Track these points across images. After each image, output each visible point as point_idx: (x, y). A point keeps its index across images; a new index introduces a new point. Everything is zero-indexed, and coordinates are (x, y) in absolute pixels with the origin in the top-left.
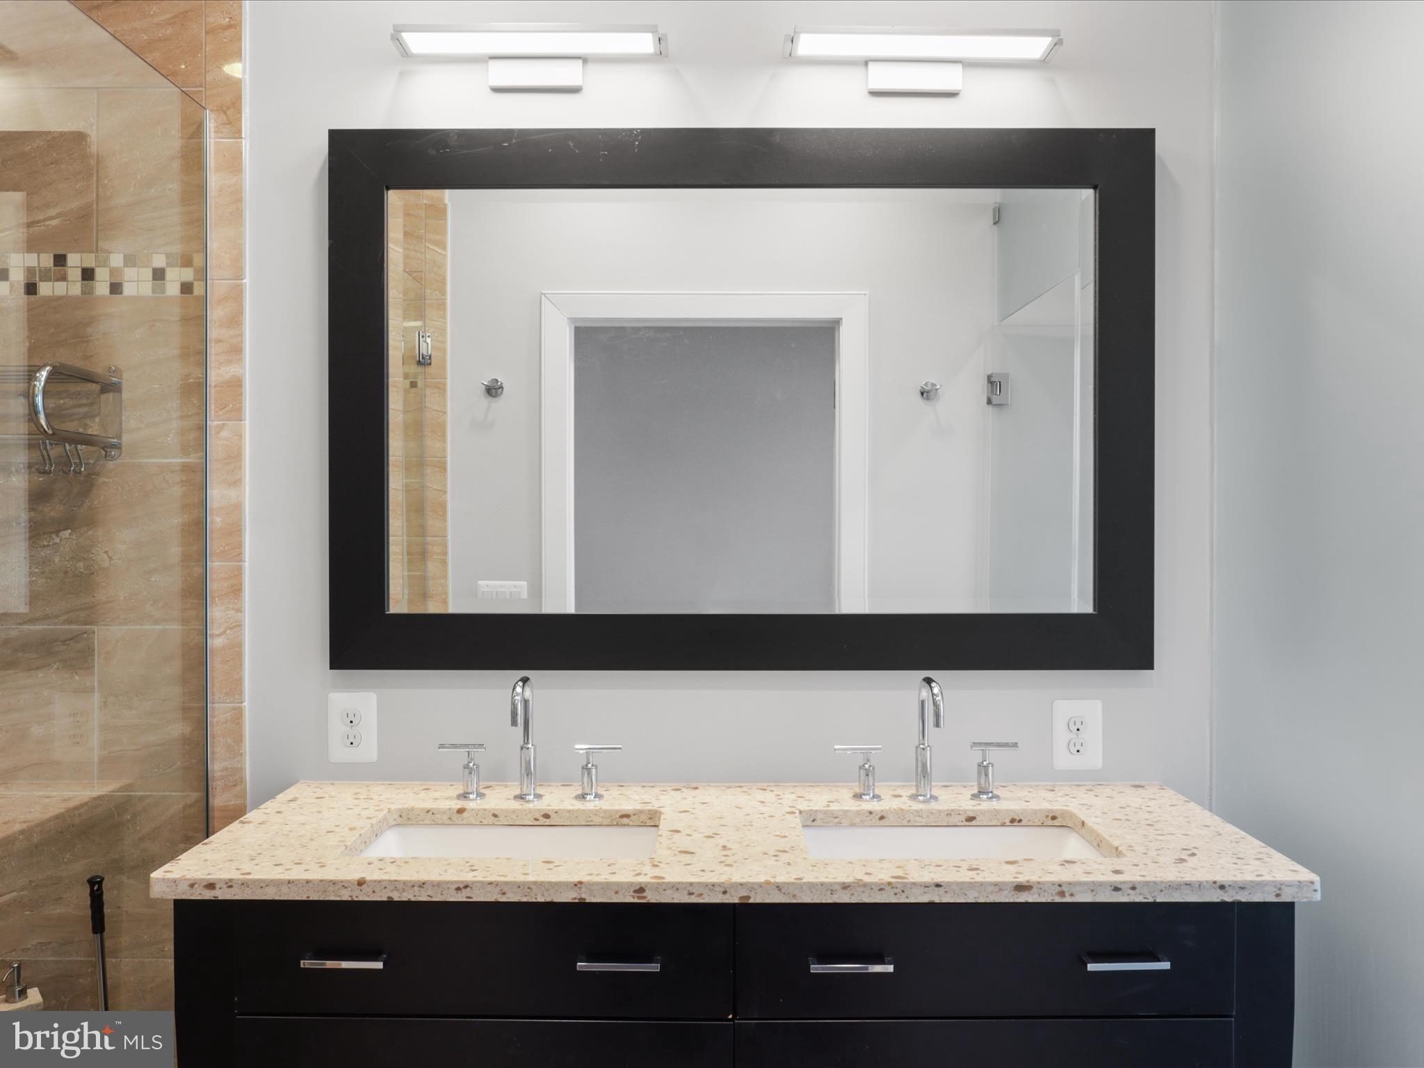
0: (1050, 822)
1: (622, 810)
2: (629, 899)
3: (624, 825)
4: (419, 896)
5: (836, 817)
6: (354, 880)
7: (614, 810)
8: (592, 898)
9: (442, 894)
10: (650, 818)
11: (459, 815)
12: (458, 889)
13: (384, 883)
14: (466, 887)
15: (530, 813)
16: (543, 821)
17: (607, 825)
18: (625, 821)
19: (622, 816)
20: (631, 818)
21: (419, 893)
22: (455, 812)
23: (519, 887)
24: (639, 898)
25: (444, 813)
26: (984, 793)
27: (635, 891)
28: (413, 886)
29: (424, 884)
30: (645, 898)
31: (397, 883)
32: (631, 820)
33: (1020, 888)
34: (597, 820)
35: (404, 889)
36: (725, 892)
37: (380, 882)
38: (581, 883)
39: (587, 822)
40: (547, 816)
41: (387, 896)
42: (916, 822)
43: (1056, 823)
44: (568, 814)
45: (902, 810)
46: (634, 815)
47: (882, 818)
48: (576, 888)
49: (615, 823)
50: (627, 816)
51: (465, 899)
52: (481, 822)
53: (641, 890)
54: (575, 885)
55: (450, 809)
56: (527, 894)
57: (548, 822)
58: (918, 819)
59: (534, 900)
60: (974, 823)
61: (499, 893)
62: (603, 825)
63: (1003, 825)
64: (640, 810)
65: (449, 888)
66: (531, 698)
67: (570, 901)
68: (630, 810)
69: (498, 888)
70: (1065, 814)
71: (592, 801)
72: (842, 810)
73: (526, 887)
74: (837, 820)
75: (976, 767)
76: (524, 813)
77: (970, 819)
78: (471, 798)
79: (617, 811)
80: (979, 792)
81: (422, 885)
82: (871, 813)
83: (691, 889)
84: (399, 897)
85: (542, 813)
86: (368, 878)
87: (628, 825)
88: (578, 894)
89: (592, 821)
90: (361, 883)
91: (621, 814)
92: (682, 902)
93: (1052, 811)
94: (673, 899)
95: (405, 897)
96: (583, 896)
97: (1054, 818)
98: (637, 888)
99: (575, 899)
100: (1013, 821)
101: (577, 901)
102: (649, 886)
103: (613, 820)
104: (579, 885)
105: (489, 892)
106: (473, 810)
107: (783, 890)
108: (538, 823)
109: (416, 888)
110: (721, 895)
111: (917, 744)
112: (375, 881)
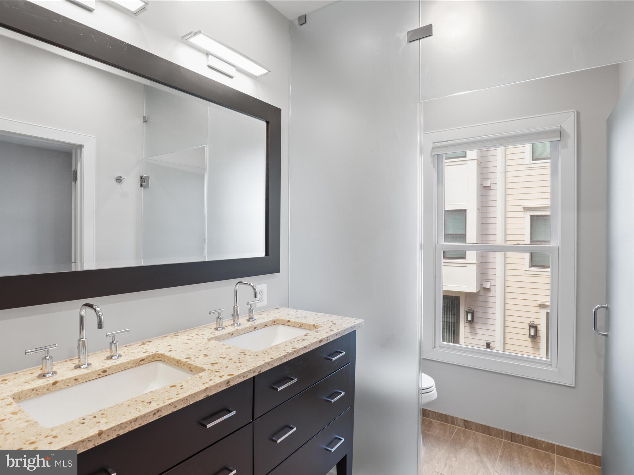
0: (274, 324)
1: (141, 358)
2: (225, 388)
3: (142, 364)
4: (134, 427)
5: (219, 338)
6: (96, 434)
7: (136, 359)
8: (211, 393)
9: (146, 420)
10: (153, 358)
11: (54, 386)
12: (155, 414)
13: (114, 428)
14: (158, 411)
15: (95, 372)
16: (103, 374)
17: (134, 367)
18: (142, 362)
19: (141, 361)
20: (145, 360)
21: (134, 425)
22: (51, 385)
23: (182, 401)
24: (227, 386)
25: (44, 387)
26: (251, 319)
27: (226, 384)
28: (131, 423)
29: (137, 419)
30: (229, 385)
31: (121, 425)
32: (145, 361)
33: (321, 341)
34: (129, 366)
35: (126, 426)
36: (254, 372)
37: (112, 428)
38: (207, 388)
39: (125, 368)
40: (105, 371)
41: (116, 434)
42: (242, 333)
43: (275, 323)
44: (116, 367)
45: (238, 330)
46: (146, 358)
47: (232, 334)
48: (205, 391)
49: (138, 365)
50: (143, 360)
51: (158, 418)
52: (68, 385)
53: (228, 382)
54: (205, 390)
55: (48, 384)
56: (186, 403)
57: (105, 374)
58: (242, 332)
59: (189, 404)
60: (256, 329)
61: (174, 408)
62: (133, 367)
63: (263, 327)
64: (148, 356)
65: (150, 416)
66: (84, 315)
67: (204, 398)
68: (144, 357)
69: (173, 405)
70: (277, 320)
71: (116, 359)
72: (221, 335)
73: (185, 400)
74: (219, 339)
75: (248, 310)
76: (93, 373)
77: (255, 328)
78: (48, 376)
79: (139, 359)
80: (249, 319)
81: (136, 420)
82: (229, 333)
83: (244, 375)
84: (123, 432)
85: (102, 371)
86: (104, 429)
87: (143, 364)
88: (206, 393)
89: (127, 367)
90: (100, 434)
91: (140, 360)
92: (242, 381)
93: (274, 320)
94: (239, 381)
95: (126, 431)
96: (208, 394)
97: (274, 322)
98: (227, 382)
99: (205, 396)
100: (265, 326)
101: (206, 397)
102: (231, 379)
103: (137, 364)
104: (206, 390)
105: (169, 409)
106: (62, 380)
107: (270, 364)
108: (100, 376)
109: (133, 423)
110: (253, 373)
111: (234, 306)
112: (109, 429)
